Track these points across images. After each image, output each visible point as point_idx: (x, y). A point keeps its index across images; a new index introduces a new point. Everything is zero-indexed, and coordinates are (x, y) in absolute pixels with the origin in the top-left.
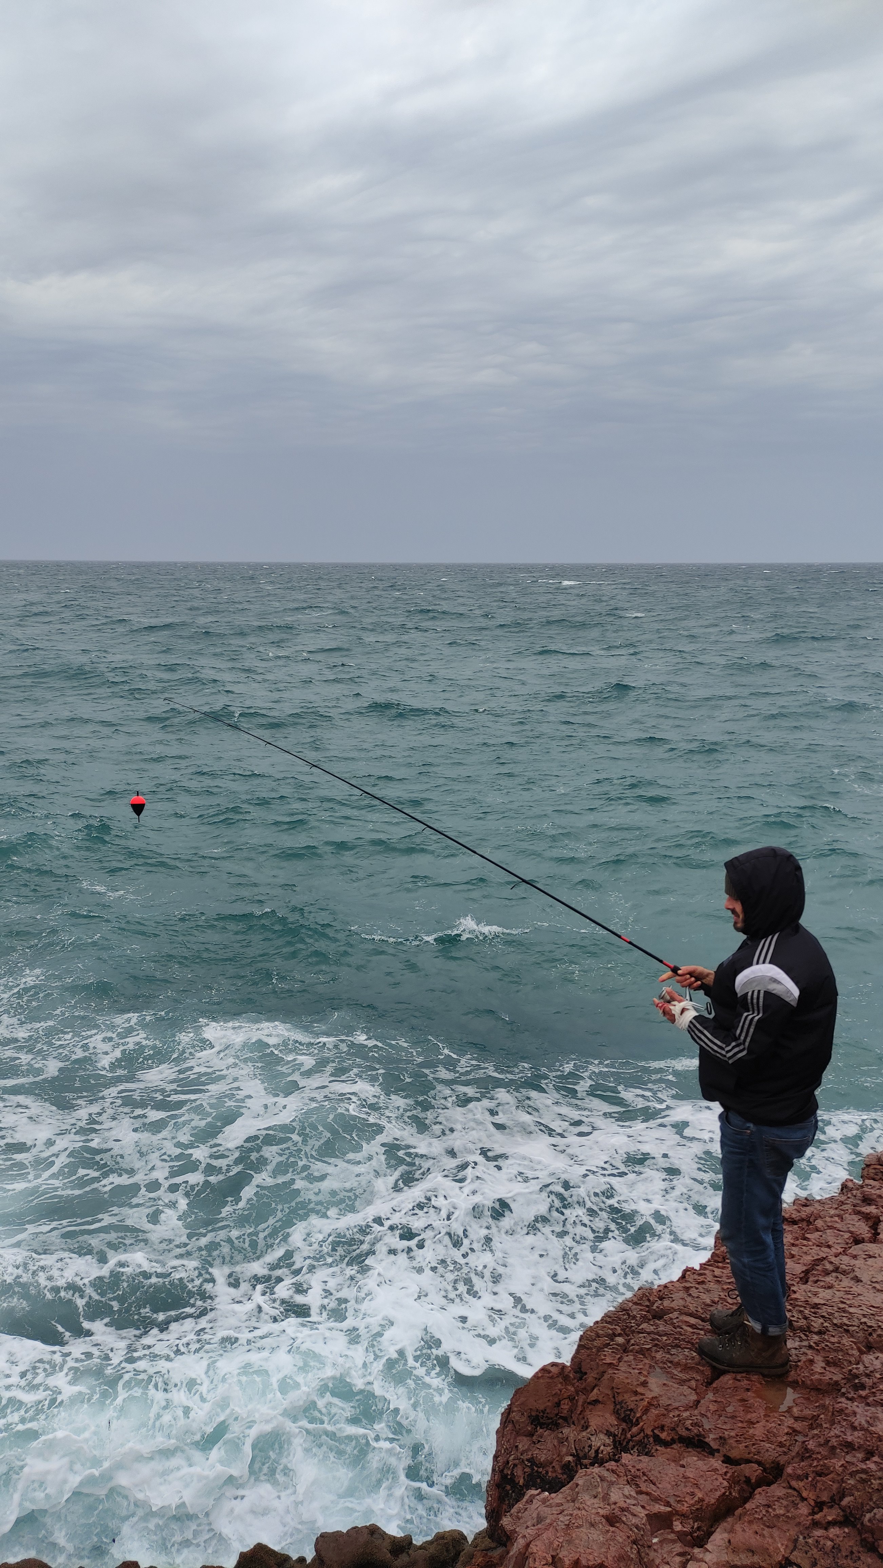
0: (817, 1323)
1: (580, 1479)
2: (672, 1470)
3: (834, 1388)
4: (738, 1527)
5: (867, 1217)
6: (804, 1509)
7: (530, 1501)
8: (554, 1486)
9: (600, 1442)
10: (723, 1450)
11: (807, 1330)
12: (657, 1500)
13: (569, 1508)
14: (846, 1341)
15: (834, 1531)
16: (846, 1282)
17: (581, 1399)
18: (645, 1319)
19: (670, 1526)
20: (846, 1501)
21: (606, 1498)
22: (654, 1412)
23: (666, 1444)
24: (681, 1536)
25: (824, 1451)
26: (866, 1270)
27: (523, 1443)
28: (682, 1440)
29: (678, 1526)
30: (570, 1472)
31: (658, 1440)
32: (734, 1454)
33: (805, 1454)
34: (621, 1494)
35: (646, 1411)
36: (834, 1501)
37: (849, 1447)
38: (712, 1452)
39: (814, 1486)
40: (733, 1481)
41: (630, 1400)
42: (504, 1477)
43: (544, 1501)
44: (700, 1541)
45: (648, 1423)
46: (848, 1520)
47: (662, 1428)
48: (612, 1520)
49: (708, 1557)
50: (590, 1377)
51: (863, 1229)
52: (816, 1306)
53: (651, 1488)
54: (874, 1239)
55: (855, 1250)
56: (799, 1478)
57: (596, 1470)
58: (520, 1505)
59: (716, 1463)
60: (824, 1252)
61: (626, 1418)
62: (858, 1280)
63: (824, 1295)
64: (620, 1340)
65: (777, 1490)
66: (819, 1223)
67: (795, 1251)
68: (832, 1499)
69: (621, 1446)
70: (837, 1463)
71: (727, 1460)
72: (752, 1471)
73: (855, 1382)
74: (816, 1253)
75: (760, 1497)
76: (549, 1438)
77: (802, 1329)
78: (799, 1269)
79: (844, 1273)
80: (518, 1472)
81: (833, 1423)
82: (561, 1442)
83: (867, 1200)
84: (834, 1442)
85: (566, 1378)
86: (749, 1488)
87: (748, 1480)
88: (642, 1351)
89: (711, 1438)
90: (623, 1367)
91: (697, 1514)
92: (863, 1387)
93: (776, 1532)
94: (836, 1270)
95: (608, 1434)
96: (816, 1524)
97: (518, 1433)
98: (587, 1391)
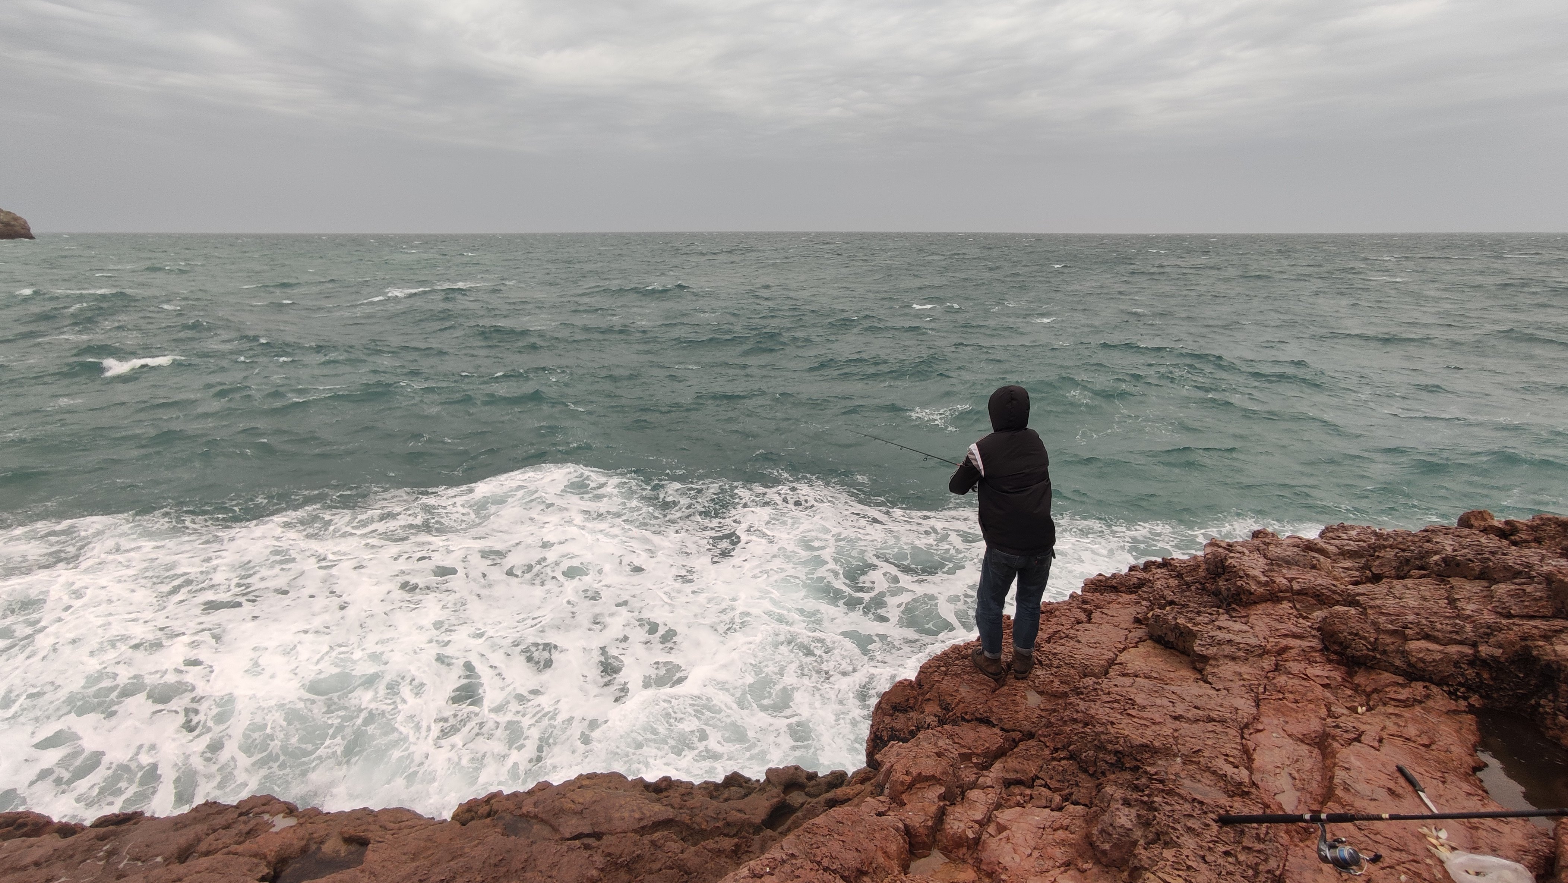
0: (1056, 663)
1: (921, 735)
2: (972, 734)
3: (1065, 695)
4: (1009, 760)
5: (1085, 610)
6: (1047, 752)
7: (892, 747)
8: (905, 741)
9: (930, 719)
10: (1001, 725)
11: (1051, 666)
12: (964, 747)
13: (915, 749)
14: (1072, 671)
15: (1063, 762)
16: (1072, 643)
17: (920, 698)
18: (957, 659)
19: (970, 760)
20: (1071, 748)
21: (936, 744)
22: (962, 705)
23: (968, 721)
24: (976, 765)
25: (1060, 723)
26: (1083, 637)
27: (887, 719)
28: (977, 719)
29: (974, 760)
30: (913, 734)
31: (963, 719)
32: (1006, 727)
33: (1049, 724)
34: (944, 743)
35: (958, 704)
36: (1064, 748)
37: (1075, 721)
38: (994, 726)
39: (1053, 740)
40: (1006, 740)
41: (949, 699)
42: (876, 736)
43: (900, 747)
44: (987, 767)
45: (958, 711)
46: (1071, 757)
47: (966, 713)
48: (939, 755)
49: (991, 775)
50: (926, 687)
51: (1083, 616)
52: (1055, 654)
53: (961, 741)
54: (1089, 621)
55: (1077, 627)
56: (1045, 736)
57: (930, 731)
58: (886, 748)
59: (996, 730)
60: (1060, 628)
61: (946, 708)
62: (1079, 642)
63: (1060, 649)
64: (943, 669)
65: (1032, 743)
66: (1057, 613)
67: (1043, 627)
68: (1064, 747)
69: (942, 722)
70: (1068, 729)
71: (1002, 729)
72: (1017, 735)
73: (1077, 692)
74: (1055, 628)
75: (1022, 746)
76: (902, 717)
77: (1047, 665)
78: (1045, 636)
79: (1072, 638)
80: (884, 734)
81: (1065, 710)
82: (908, 719)
83: (1085, 602)
84: (1066, 718)
85: (913, 687)
86: (1015, 743)
87: (1014, 740)
88: (955, 675)
89: (993, 719)
90: (945, 682)
91: (985, 754)
92: (1082, 693)
93: (1030, 763)
94: (1067, 636)
95: (935, 716)
96: (1053, 759)
97: (885, 715)
98: (923, 694)
